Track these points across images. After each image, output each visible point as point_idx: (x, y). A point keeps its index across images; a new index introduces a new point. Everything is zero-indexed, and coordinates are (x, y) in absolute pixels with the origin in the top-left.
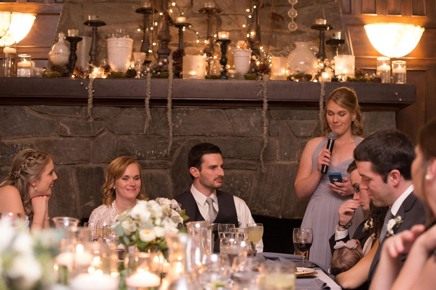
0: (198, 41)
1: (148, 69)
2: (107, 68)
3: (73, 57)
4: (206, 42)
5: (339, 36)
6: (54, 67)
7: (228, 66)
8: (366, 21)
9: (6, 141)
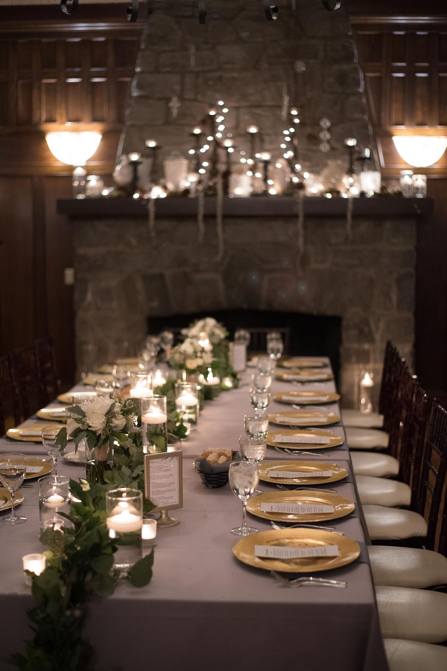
0: (243, 160)
1: (200, 188)
2: (165, 188)
3: (135, 178)
4: (250, 162)
5: (367, 153)
6: (120, 188)
7: (270, 182)
8: (395, 132)
9: (81, 251)
